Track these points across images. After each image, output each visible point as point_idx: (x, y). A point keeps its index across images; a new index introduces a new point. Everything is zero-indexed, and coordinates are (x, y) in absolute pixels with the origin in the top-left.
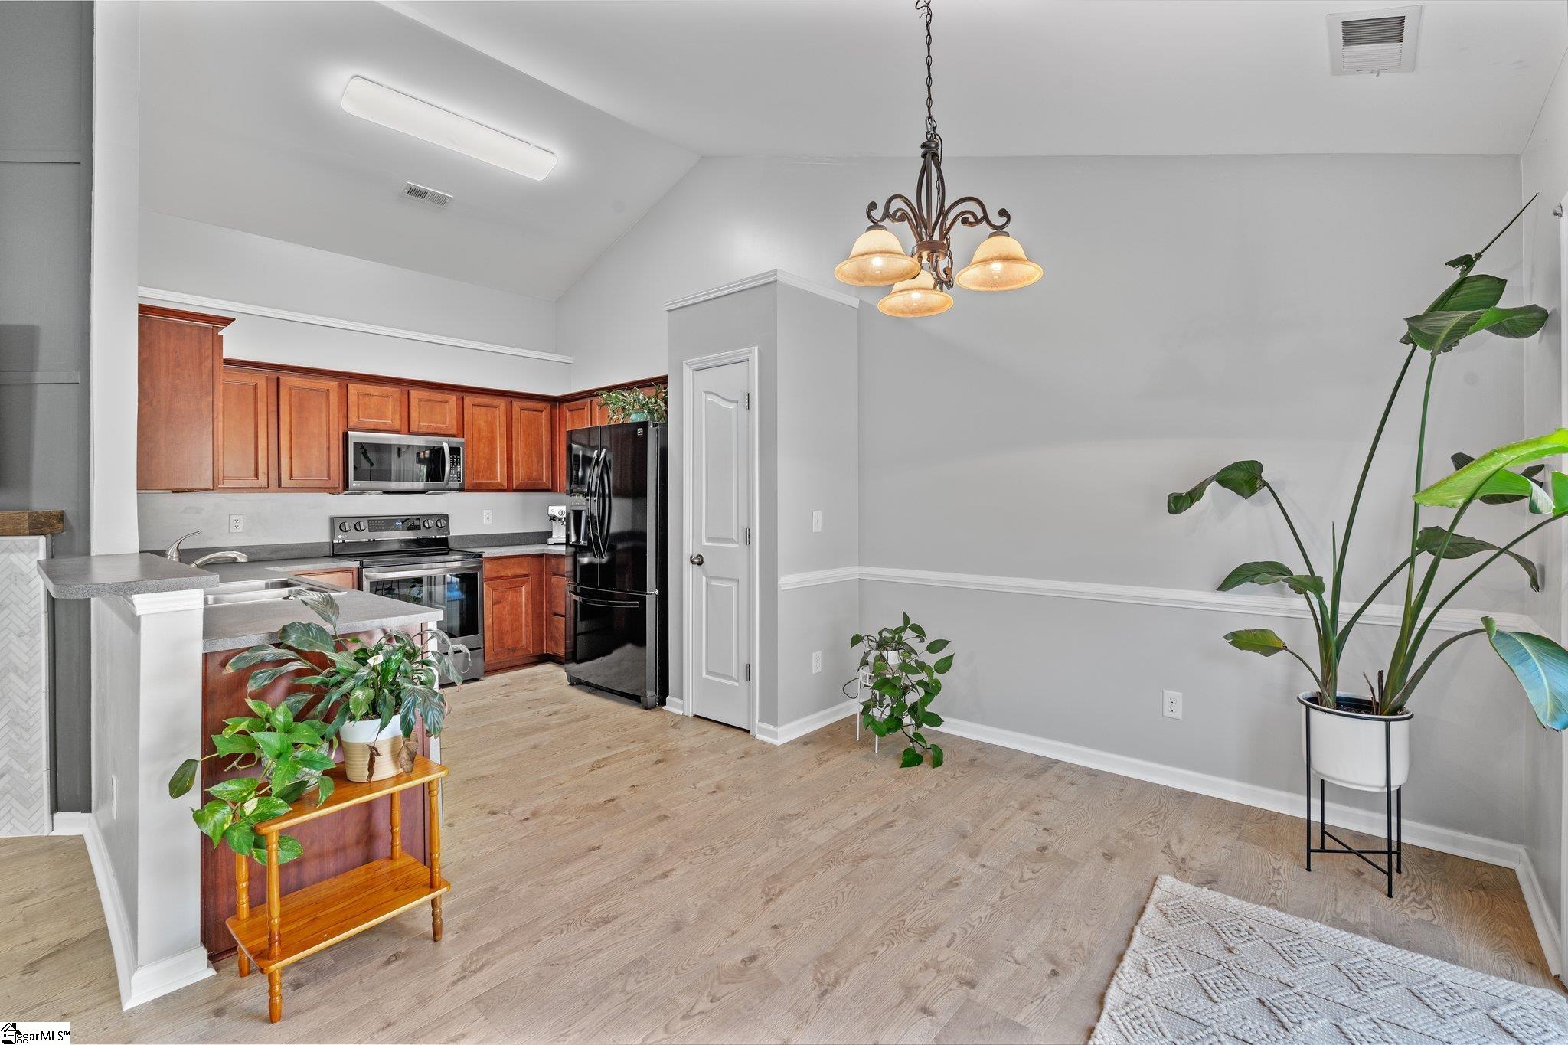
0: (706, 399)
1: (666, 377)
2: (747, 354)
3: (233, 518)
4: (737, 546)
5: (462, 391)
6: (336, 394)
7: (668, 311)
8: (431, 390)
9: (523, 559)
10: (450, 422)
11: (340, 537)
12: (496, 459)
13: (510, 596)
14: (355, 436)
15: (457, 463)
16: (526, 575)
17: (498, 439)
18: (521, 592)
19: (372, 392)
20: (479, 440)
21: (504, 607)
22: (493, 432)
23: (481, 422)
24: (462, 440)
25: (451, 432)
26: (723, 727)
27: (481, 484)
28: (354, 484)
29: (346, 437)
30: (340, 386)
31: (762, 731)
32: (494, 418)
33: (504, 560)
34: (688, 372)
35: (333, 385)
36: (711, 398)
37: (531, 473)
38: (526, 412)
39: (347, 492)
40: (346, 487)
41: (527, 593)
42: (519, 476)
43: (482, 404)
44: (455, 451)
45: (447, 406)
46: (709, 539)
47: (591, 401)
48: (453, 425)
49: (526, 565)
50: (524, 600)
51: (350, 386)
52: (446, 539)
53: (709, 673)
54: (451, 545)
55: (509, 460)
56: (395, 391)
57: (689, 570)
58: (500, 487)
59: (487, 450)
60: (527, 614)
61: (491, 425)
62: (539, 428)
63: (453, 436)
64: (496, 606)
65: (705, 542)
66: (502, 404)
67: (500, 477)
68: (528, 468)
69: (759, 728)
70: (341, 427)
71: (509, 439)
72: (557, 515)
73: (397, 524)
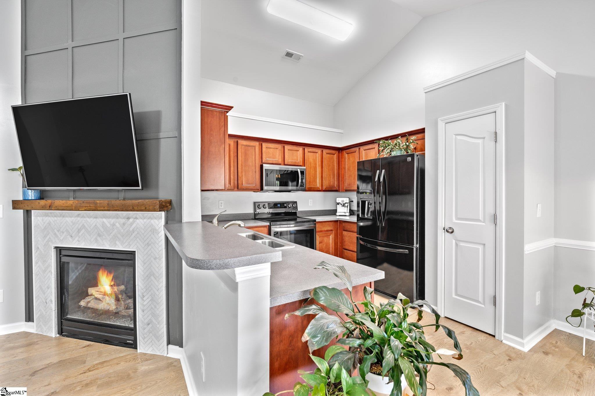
0: (456, 139)
1: (424, 129)
2: (497, 107)
3: (220, 202)
4: (484, 224)
5: (304, 146)
6: (258, 148)
7: (425, 93)
8: (292, 146)
9: (330, 223)
10: (300, 160)
11: (258, 211)
12: (317, 176)
13: (325, 239)
14: (266, 166)
15: (303, 178)
16: (332, 230)
17: (318, 167)
18: (330, 238)
19: (271, 147)
20: (310, 168)
21: (323, 245)
22: (316, 164)
23: (311, 160)
24: (305, 168)
25: (300, 164)
26: (471, 329)
27: (311, 188)
28: (265, 188)
29: (262, 167)
30: (259, 144)
31: (507, 339)
32: (316, 158)
33: (323, 223)
34: (441, 125)
35: (257, 144)
36: (459, 137)
37: (330, 183)
38: (328, 155)
39: (262, 191)
40: (262, 189)
41: (332, 238)
42: (326, 185)
43: (312, 151)
44: (302, 173)
45: (298, 152)
46: (458, 219)
47: (359, 148)
48: (300, 161)
49: (332, 225)
50: (331, 242)
51: (263, 144)
52: (296, 212)
53: (457, 294)
54: (298, 215)
55: (322, 177)
56: (279, 146)
57: (442, 235)
58: (319, 189)
59: (313, 172)
60: (332, 248)
61: (315, 161)
62: (333, 162)
63: (301, 166)
64: (320, 244)
65: (454, 220)
66: (319, 151)
67: (318, 185)
68: (329, 180)
69: (505, 336)
70: (260, 162)
71: (322, 167)
72: (340, 202)
73: (278, 205)
